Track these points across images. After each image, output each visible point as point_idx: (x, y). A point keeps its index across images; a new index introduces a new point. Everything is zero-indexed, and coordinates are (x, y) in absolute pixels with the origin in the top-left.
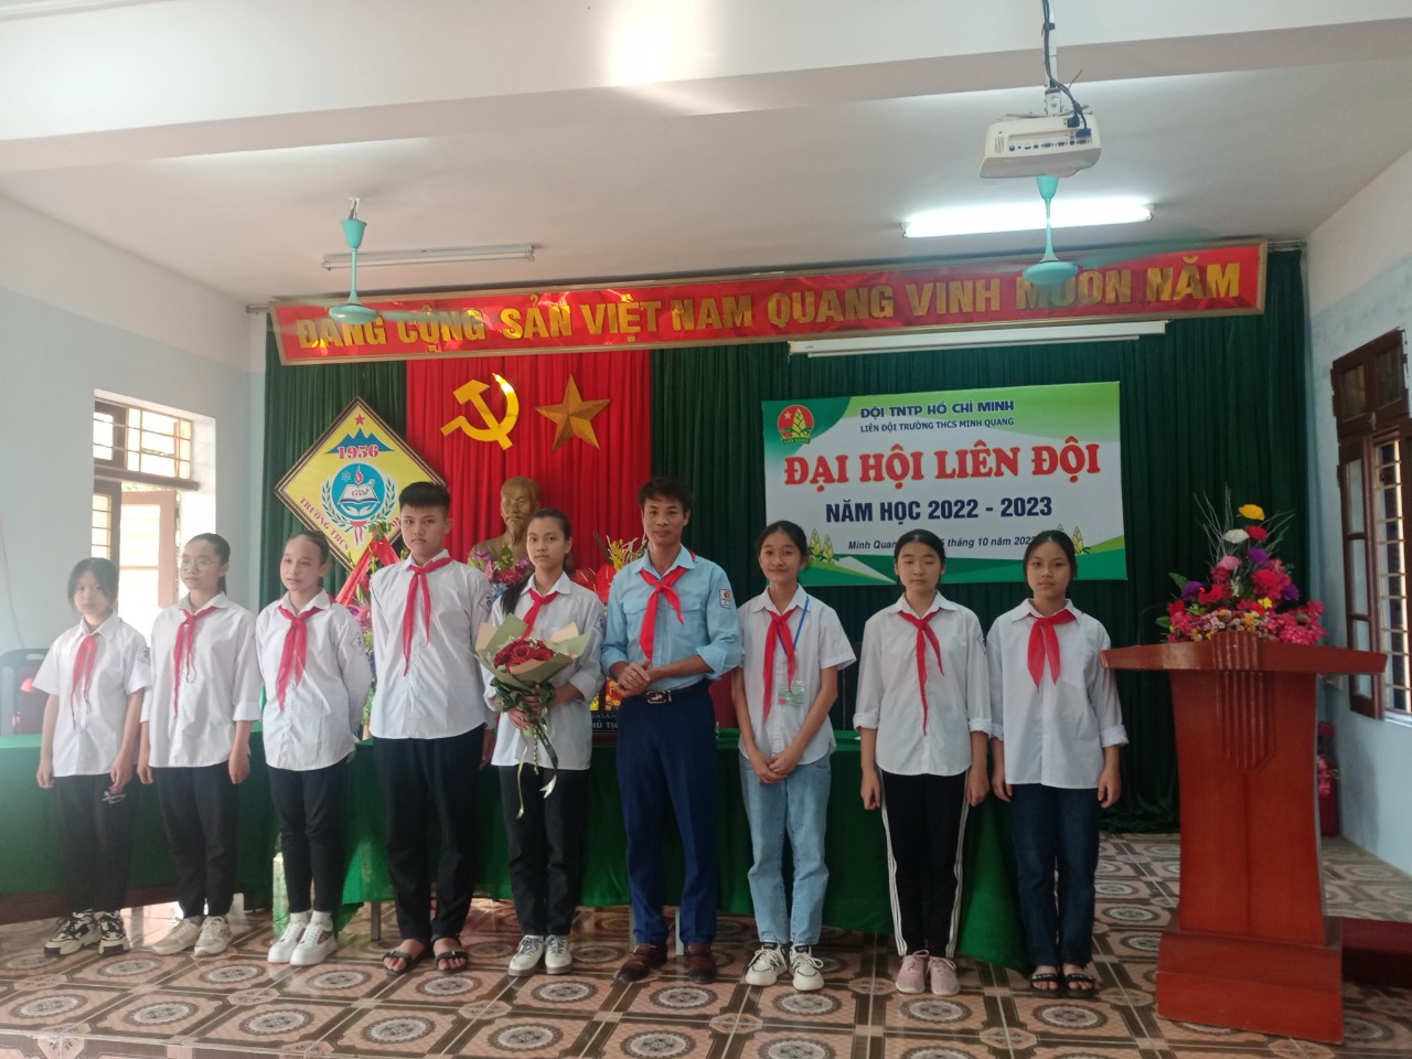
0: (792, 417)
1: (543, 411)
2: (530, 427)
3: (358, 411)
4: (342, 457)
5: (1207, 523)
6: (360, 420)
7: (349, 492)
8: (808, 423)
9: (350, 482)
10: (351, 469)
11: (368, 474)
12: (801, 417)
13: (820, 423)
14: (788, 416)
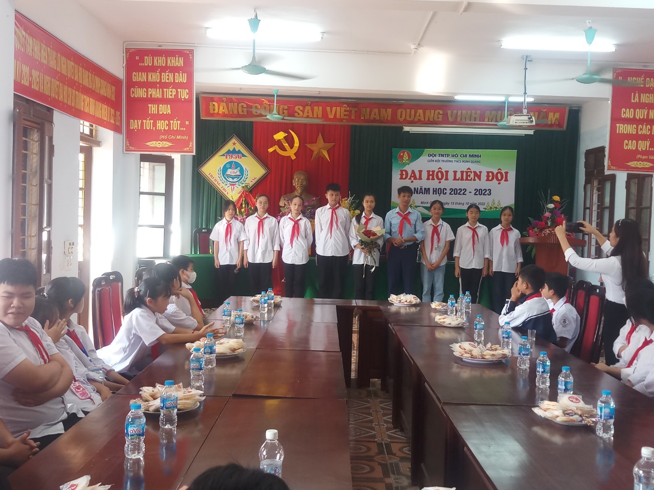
0: (403, 155)
1: (308, 146)
2: (303, 151)
3: (234, 140)
4: (226, 158)
5: (542, 201)
6: (234, 144)
7: (229, 172)
8: (409, 157)
9: (230, 168)
10: (230, 163)
11: (237, 165)
12: (407, 155)
13: (413, 158)
14: (402, 154)
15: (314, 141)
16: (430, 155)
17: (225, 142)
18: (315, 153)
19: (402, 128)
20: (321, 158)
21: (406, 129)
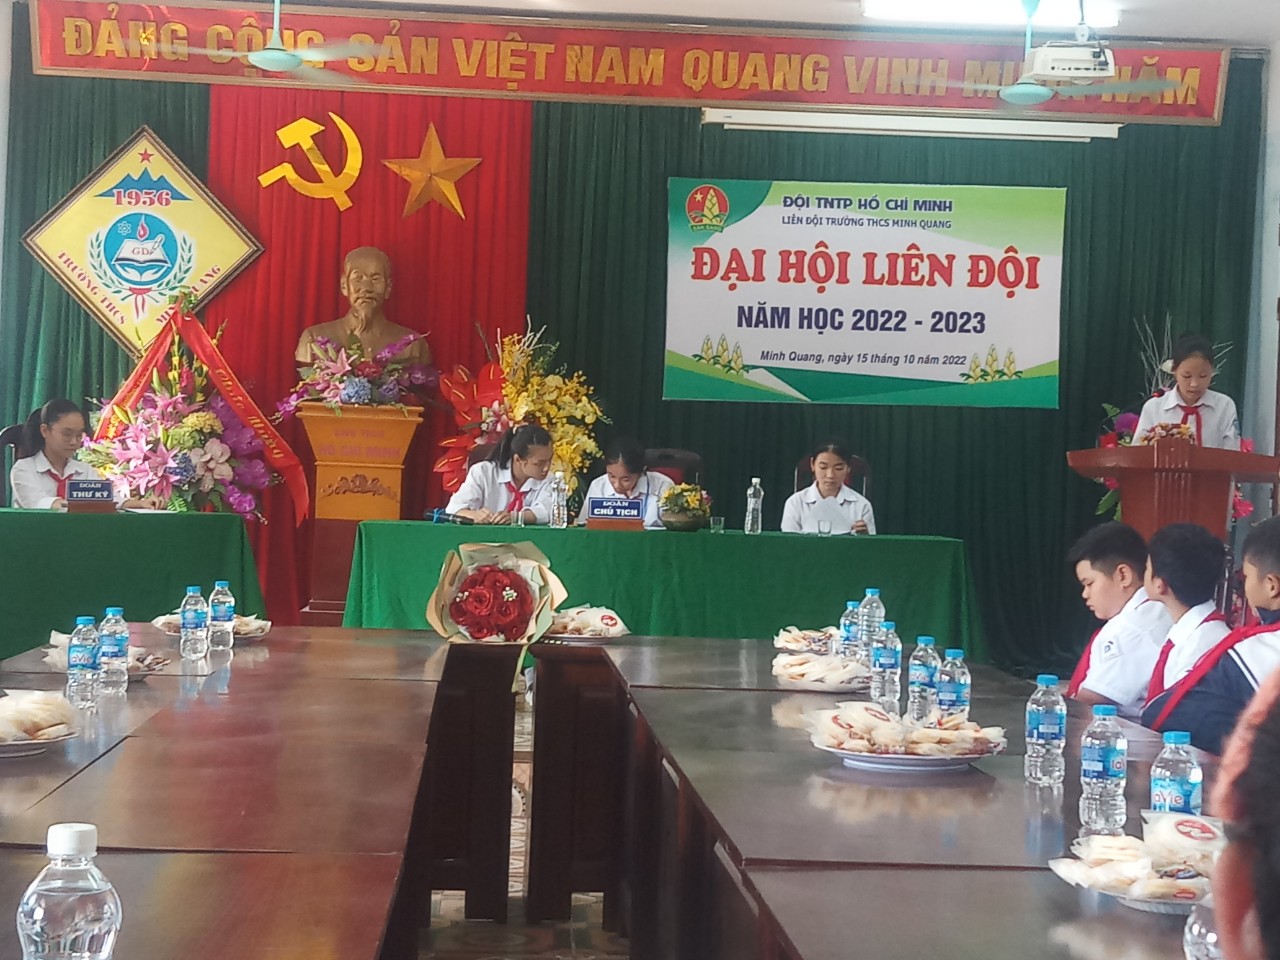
0: (704, 199)
1: (393, 166)
2: (375, 185)
3: (143, 145)
4: (119, 202)
6: (146, 156)
7: (127, 249)
8: (722, 208)
9: (129, 237)
10: (132, 219)
11: (154, 228)
12: (715, 200)
13: (737, 209)
14: (699, 197)
15: (412, 150)
16: (788, 202)
17: (115, 149)
18: (415, 191)
19: (698, 113)
20: (434, 208)
21: (712, 115)
